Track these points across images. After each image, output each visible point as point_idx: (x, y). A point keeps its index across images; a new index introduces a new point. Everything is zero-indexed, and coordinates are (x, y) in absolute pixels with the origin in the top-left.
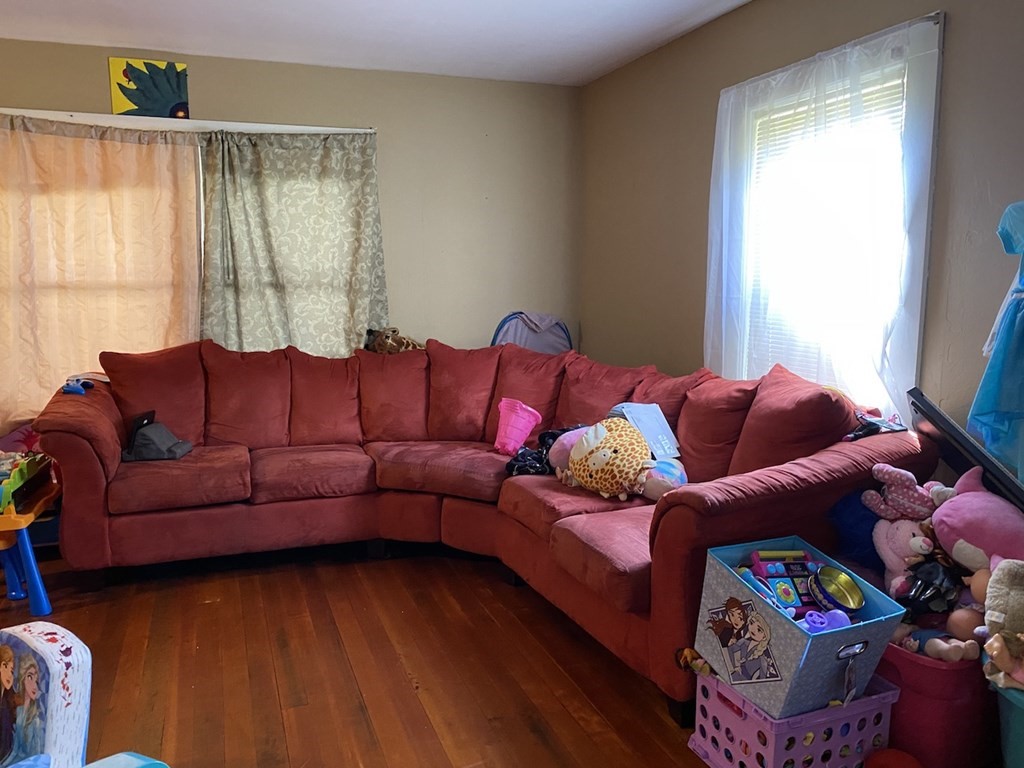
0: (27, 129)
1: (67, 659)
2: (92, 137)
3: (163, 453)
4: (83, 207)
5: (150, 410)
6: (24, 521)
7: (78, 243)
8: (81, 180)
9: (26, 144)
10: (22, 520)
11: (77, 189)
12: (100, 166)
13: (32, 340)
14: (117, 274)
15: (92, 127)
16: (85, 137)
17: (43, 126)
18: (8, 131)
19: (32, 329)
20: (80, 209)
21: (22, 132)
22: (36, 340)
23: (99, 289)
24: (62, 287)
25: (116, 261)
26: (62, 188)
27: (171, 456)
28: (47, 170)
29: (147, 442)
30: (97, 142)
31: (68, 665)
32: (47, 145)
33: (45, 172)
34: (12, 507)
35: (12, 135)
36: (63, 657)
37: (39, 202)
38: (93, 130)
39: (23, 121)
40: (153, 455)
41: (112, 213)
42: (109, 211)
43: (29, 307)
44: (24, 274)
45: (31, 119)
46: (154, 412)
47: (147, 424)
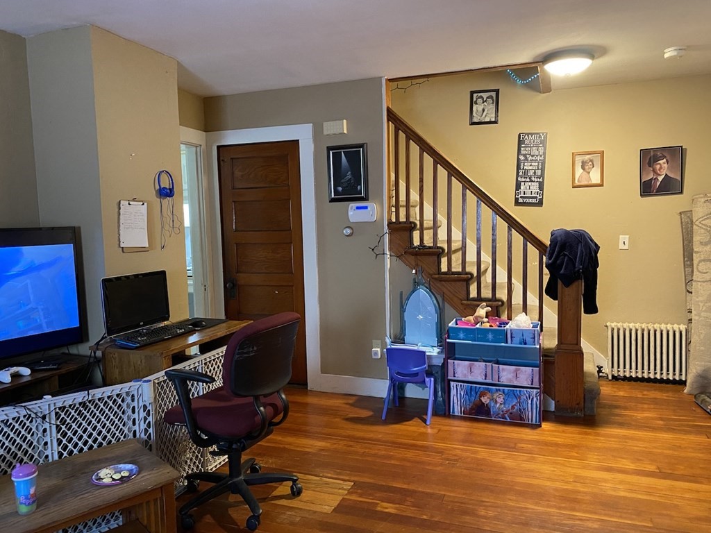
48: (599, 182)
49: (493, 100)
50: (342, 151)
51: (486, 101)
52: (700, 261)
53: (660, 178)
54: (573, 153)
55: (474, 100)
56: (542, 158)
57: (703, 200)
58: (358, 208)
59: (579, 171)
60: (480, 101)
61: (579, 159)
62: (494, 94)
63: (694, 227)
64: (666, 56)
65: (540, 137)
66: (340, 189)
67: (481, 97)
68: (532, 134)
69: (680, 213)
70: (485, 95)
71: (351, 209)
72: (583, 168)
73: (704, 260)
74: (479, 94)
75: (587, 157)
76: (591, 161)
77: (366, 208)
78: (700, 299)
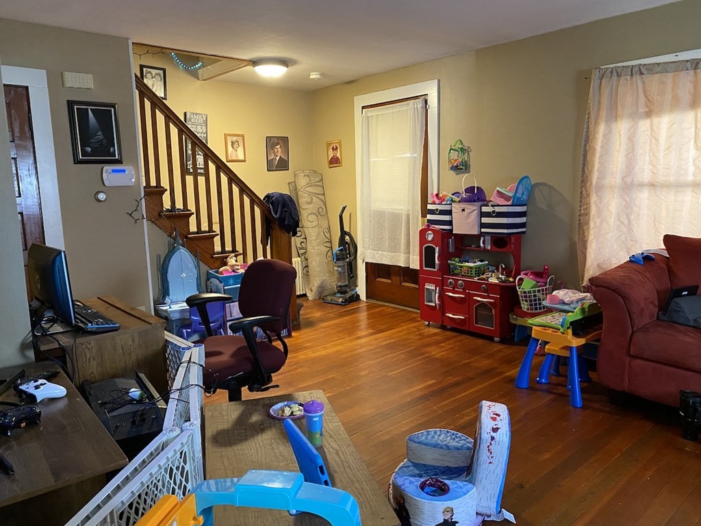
0: (642, 74)
1: (494, 434)
2: (687, 69)
3: (689, 320)
4: (673, 124)
5: (694, 284)
6: (577, 342)
7: (666, 152)
8: (675, 105)
9: (640, 84)
10: (574, 341)
11: (671, 111)
12: (692, 91)
13: (626, 222)
14: (694, 174)
15: (688, 61)
16: (682, 71)
17: (651, 69)
18: (629, 78)
19: (627, 215)
20: (671, 126)
21: (638, 76)
22: (629, 222)
23: (680, 186)
24: (652, 185)
25: (694, 164)
26: (660, 112)
27: (695, 325)
28: (652, 100)
29: (679, 309)
30: (692, 72)
31: (493, 438)
32: (653, 81)
33: (651, 102)
34: (570, 331)
35: (631, 79)
36: (492, 432)
37: (644, 125)
38: (689, 63)
39: (639, 68)
40: (682, 321)
41: (696, 127)
42: (694, 126)
43: (627, 200)
44: (626, 177)
45: (645, 65)
46: (698, 287)
47: (685, 295)
48: (243, 158)
49: (161, 78)
50: (89, 108)
51: (154, 77)
52: (308, 215)
53: (278, 158)
54: (225, 134)
55: (144, 74)
56: (205, 136)
57: (303, 175)
58: (114, 171)
59: (230, 149)
60: (149, 75)
61: (229, 140)
62: (161, 72)
63: (300, 192)
64: (311, 77)
65: (202, 117)
66: (89, 149)
67: (150, 72)
68: (197, 114)
69: (289, 184)
70: (154, 72)
71: (106, 172)
72: (233, 147)
73: (311, 214)
74: (149, 70)
75: (234, 139)
76: (237, 142)
77: (124, 171)
78: (313, 238)
